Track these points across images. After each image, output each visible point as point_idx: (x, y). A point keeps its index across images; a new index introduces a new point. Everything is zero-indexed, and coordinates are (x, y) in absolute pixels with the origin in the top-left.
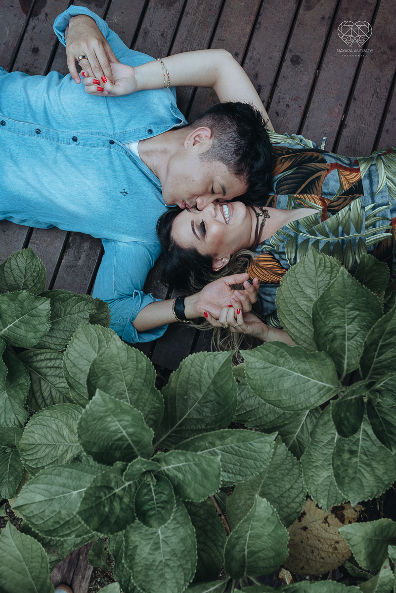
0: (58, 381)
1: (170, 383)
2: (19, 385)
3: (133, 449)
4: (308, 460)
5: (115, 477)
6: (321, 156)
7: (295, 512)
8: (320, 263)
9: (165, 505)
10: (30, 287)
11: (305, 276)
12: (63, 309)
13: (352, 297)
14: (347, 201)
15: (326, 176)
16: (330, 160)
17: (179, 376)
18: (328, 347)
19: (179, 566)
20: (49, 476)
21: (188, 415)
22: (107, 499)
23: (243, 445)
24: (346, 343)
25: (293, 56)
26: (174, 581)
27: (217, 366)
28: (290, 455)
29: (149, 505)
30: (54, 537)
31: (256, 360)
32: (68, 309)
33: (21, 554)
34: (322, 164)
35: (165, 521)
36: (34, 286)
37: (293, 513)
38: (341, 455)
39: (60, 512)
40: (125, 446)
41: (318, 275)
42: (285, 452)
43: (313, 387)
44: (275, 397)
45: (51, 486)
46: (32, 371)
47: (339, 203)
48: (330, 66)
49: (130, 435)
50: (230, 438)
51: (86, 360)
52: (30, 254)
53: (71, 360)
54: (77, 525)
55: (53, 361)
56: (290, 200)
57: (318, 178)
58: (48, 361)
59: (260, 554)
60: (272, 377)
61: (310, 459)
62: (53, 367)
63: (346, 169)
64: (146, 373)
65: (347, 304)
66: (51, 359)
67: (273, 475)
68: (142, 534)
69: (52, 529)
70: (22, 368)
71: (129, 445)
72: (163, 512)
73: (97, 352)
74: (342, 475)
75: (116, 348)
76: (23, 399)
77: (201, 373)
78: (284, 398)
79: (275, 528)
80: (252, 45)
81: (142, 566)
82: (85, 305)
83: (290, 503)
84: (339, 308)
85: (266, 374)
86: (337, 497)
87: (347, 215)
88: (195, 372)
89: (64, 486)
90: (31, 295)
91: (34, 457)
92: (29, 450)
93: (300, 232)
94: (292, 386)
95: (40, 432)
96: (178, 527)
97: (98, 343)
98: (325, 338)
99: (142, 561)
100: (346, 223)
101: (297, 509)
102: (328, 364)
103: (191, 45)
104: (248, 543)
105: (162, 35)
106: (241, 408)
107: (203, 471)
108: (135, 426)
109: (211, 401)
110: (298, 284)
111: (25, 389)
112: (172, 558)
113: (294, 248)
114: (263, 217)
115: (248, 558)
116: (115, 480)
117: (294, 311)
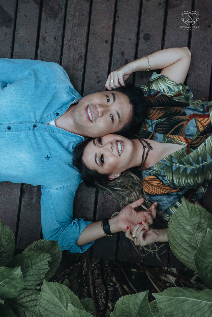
0: (36, 310)
6: (182, 110)
8: (192, 209)
10: (5, 246)
11: (183, 218)
12: (30, 262)
14: (202, 140)
15: (187, 124)
16: (189, 113)
25: (144, 35)
27: (139, 302)
31: (164, 297)
32: (33, 262)
36: (7, 245)
41: (192, 216)
43: (205, 306)
47: (198, 142)
48: (171, 37)
51: (53, 304)
53: (43, 307)
55: (31, 297)
56: (164, 137)
57: (182, 126)
58: (27, 298)
60: (176, 304)
62: (31, 301)
63: (200, 116)
66: (28, 296)
73: (59, 299)
77: (129, 307)
80: (115, 33)
82: (43, 256)
85: (172, 303)
87: (204, 149)
88: (125, 308)
93: (174, 163)
94: (191, 307)
97: (58, 293)
98: (206, 271)
100: (204, 154)
103: (75, 41)
105: (55, 38)
113: (171, 173)
114: (148, 149)
117: (181, 243)
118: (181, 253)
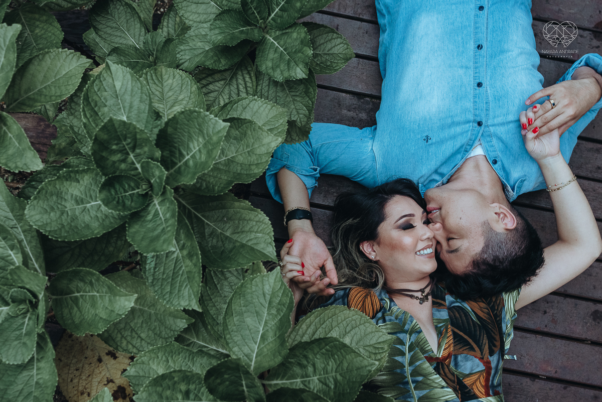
0: (225, 97)
1: (239, 201)
2: (219, 59)
3: (172, 168)
4: (174, 351)
5: (145, 152)
6: (497, 350)
7: (118, 346)
8: (378, 348)
9: (120, 204)
10: (316, 60)
11: (363, 334)
12: (298, 94)
13: (348, 378)
14: (451, 383)
15: (476, 357)
16: (494, 360)
17: (246, 209)
18: (292, 360)
19: (62, 224)
20: (140, 91)
21: (207, 223)
22: (124, 146)
23: (185, 278)
24: (299, 380)
26: (49, 221)
27: (260, 247)
28: (176, 333)
29: (119, 189)
30: (83, 103)
31: (272, 285)
32: (298, 99)
33: (62, 76)
34: (488, 351)
35: (106, 205)
36: (317, 63)
37: (117, 344)
38: (183, 381)
39: (106, 106)
40: (174, 160)
41: (367, 348)
42: (178, 329)
43: (249, 348)
44: (235, 309)
45: (130, 94)
46: (233, 71)
47: (448, 375)
49: (186, 163)
50: (190, 264)
52: (348, 56)
53: (249, 104)
54: (95, 123)
55: (244, 90)
56: (444, 321)
57: (472, 349)
58: (244, 85)
59: (76, 309)
60: (256, 304)
61: (175, 353)
62: (238, 90)
63: (487, 380)
64: (247, 174)
65: (341, 375)
66: (246, 87)
67: (153, 318)
68: (90, 186)
69: (90, 100)
70: (236, 60)
71: (176, 164)
72: (115, 202)
74: (165, 384)
75: (269, 142)
76: (206, 64)
77: (251, 232)
78: (235, 319)
79: (105, 319)
81: (60, 189)
82: (304, 115)
83: (126, 339)
84: (335, 366)
85: (258, 297)
86: (138, 385)
87: (436, 385)
88: (251, 226)
89: (131, 107)
90: (309, 58)
91: (150, 81)
92: (156, 76)
93: (410, 335)
94: (248, 327)
95: (175, 84)
96: (99, 221)
97: (269, 128)
98: (301, 356)
99: (65, 189)
100: (428, 384)
101: (121, 347)
102: (276, 359)
104: (86, 295)
106: (219, 278)
107: (158, 237)
108: (196, 166)
109: (224, 245)
110: (353, 328)
111: (216, 65)
112: (69, 217)
113: (392, 331)
114: (420, 296)
115: (71, 297)
116: (142, 152)
117: (323, 326)
118: (310, 326)
